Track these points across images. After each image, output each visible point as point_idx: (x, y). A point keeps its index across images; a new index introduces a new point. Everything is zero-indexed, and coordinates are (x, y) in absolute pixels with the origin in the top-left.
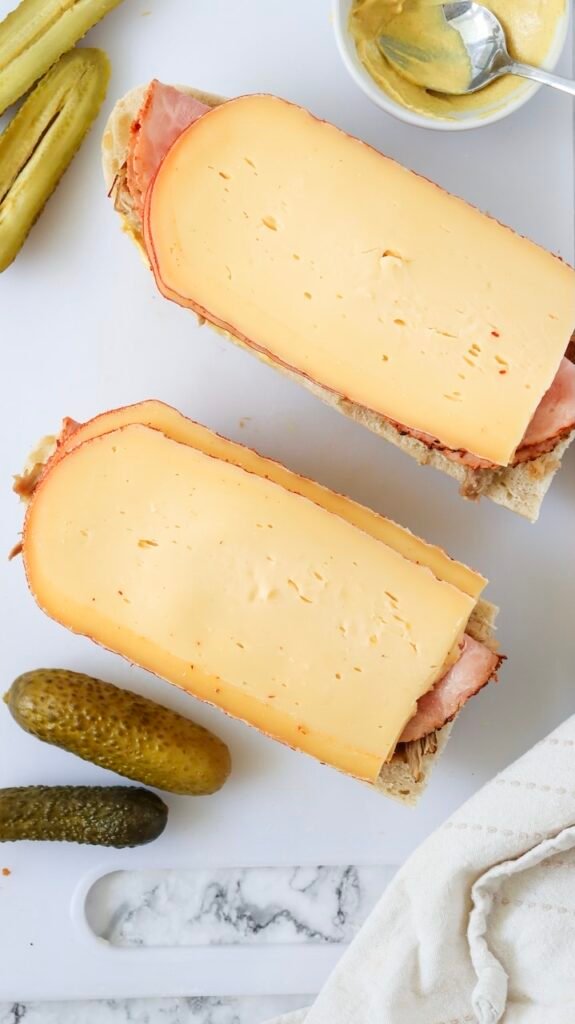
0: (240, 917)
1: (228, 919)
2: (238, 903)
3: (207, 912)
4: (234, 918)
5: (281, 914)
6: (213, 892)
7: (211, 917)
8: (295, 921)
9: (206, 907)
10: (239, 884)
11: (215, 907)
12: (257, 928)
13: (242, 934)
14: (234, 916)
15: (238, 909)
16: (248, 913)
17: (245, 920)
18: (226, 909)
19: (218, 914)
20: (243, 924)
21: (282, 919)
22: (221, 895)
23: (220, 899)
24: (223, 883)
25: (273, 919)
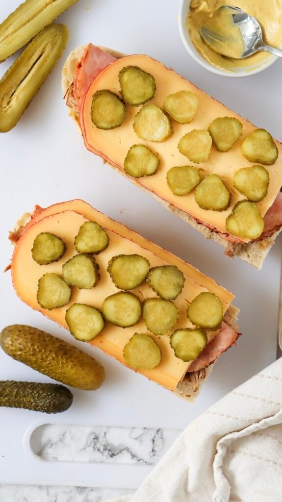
0: (105, 449)
1: (99, 450)
2: (104, 443)
3: (89, 446)
4: (102, 450)
5: (125, 449)
6: (93, 436)
7: (91, 449)
8: (131, 453)
9: (89, 444)
10: (105, 434)
11: (93, 444)
12: (112, 455)
13: (105, 457)
14: (102, 448)
15: (104, 446)
16: (109, 448)
17: (107, 451)
18: (98, 445)
19: (94, 448)
20: (106, 453)
21: (124, 452)
22: (96, 438)
23: (96, 440)
24: (97, 433)
25: (121, 452)
